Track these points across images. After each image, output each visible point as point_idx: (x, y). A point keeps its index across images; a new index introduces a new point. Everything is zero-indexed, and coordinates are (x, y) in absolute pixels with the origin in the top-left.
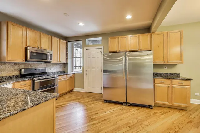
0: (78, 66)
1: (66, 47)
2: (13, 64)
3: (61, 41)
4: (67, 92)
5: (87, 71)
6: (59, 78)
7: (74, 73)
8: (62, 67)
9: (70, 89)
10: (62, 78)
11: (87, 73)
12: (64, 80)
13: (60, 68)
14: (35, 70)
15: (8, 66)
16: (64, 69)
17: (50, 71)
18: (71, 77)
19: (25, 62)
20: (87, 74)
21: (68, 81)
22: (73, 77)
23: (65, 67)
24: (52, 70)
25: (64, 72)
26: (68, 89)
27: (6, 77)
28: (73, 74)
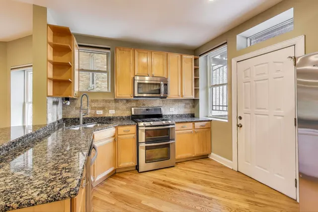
0: (221, 104)
1: (193, 67)
2: (125, 101)
3: (185, 56)
4: (195, 157)
5: (240, 118)
6: (177, 127)
7: (210, 119)
8: (188, 106)
9: (201, 153)
10: (182, 127)
11: (240, 122)
12: (188, 133)
13: (185, 107)
14: (147, 110)
15: (121, 104)
16: (193, 110)
17: (168, 113)
18: (203, 127)
19: (133, 98)
20: (240, 126)
21: (196, 136)
22: (209, 127)
23: (194, 107)
24: (170, 110)
25: (193, 116)
26: (197, 152)
27: (119, 118)
28: (209, 121)
